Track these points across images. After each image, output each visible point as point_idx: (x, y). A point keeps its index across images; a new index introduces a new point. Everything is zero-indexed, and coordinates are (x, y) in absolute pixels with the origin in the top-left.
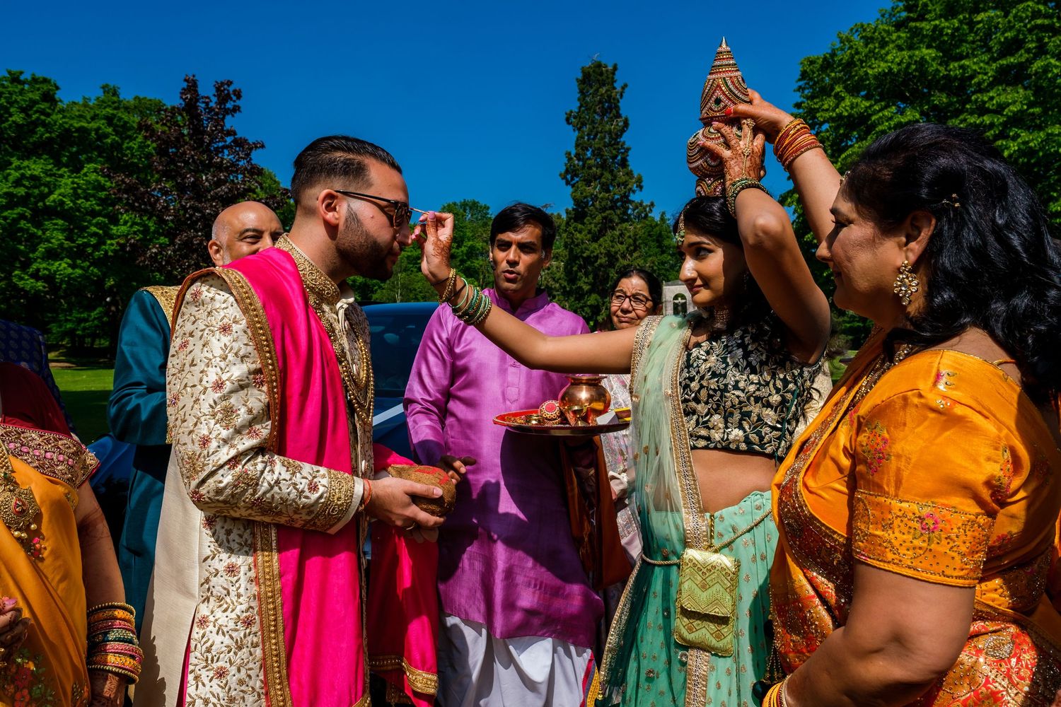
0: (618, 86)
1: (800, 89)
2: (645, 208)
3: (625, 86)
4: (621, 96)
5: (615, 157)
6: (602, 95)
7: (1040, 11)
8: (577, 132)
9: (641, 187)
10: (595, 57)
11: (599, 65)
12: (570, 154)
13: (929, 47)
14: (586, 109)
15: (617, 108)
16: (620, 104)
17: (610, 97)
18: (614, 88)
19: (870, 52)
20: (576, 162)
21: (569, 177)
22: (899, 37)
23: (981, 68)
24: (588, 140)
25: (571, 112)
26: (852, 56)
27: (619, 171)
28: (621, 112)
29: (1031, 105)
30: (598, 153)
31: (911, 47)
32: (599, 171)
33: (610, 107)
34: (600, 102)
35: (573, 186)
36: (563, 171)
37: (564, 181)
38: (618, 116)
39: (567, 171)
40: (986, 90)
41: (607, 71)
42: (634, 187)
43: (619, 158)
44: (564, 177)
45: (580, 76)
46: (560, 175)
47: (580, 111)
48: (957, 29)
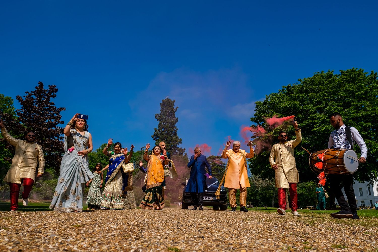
0: (175, 107)
1: (256, 110)
2: (182, 151)
3: (178, 107)
4: (176, 111)
5: (172, 132)
6: (169, 110)
7: (325, 95)
8: (159, 121)
9: (181, 143)
10: (168, 97)
11: (169, 100)
12: (156, 129)
13: (297, 101)
14: (163, 114)
15: (174, 115)
16: (175, 114)
17: (172, 111)
18: (174, 108)
19: (279, 101)
20: (158, 132)
21: (155, 137)
22: (287, 98)
23: (311, 108)
24: (163, 124)
25: (157, 114)
26: (274, 102)
27: (174, 137)
28: (175, 116)
29: (327, 118)
30: (166, 129)
31: (290, 100)
32: (166, 136)
33: (172, 114)
34: (168, 112)
35: (156, 141)
36: (153, 135)
37: (153, 139)
38: (174, 117)
39: (155, 135)
40: (314, 113)
41: (171, 102)
42: (179, 143)
43: (174, 132)
44: (153, 137)
45: (162, 102)
46: (152, 136)
47: (161, 115)
48: (304, 97)
